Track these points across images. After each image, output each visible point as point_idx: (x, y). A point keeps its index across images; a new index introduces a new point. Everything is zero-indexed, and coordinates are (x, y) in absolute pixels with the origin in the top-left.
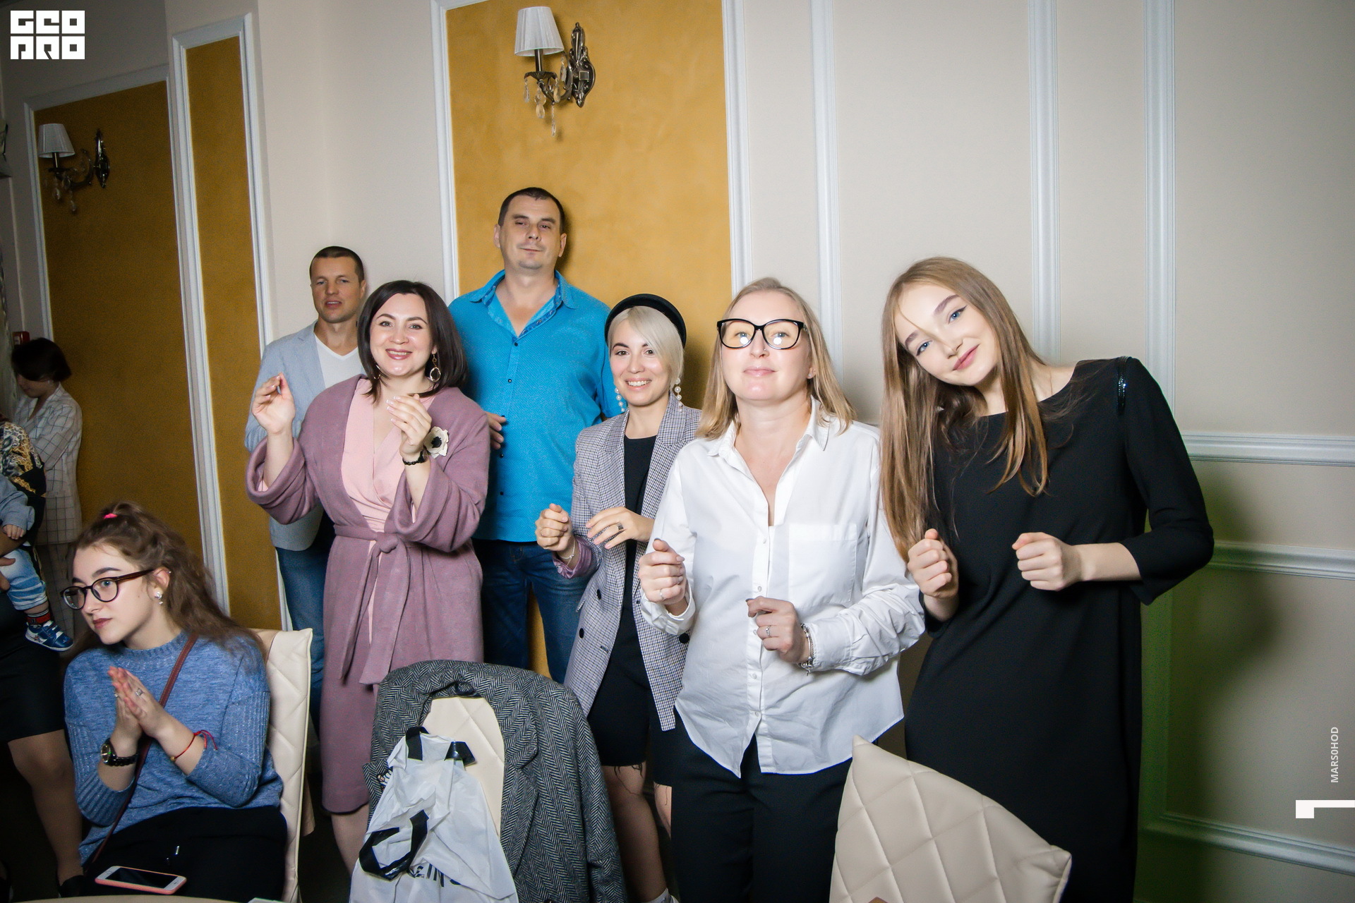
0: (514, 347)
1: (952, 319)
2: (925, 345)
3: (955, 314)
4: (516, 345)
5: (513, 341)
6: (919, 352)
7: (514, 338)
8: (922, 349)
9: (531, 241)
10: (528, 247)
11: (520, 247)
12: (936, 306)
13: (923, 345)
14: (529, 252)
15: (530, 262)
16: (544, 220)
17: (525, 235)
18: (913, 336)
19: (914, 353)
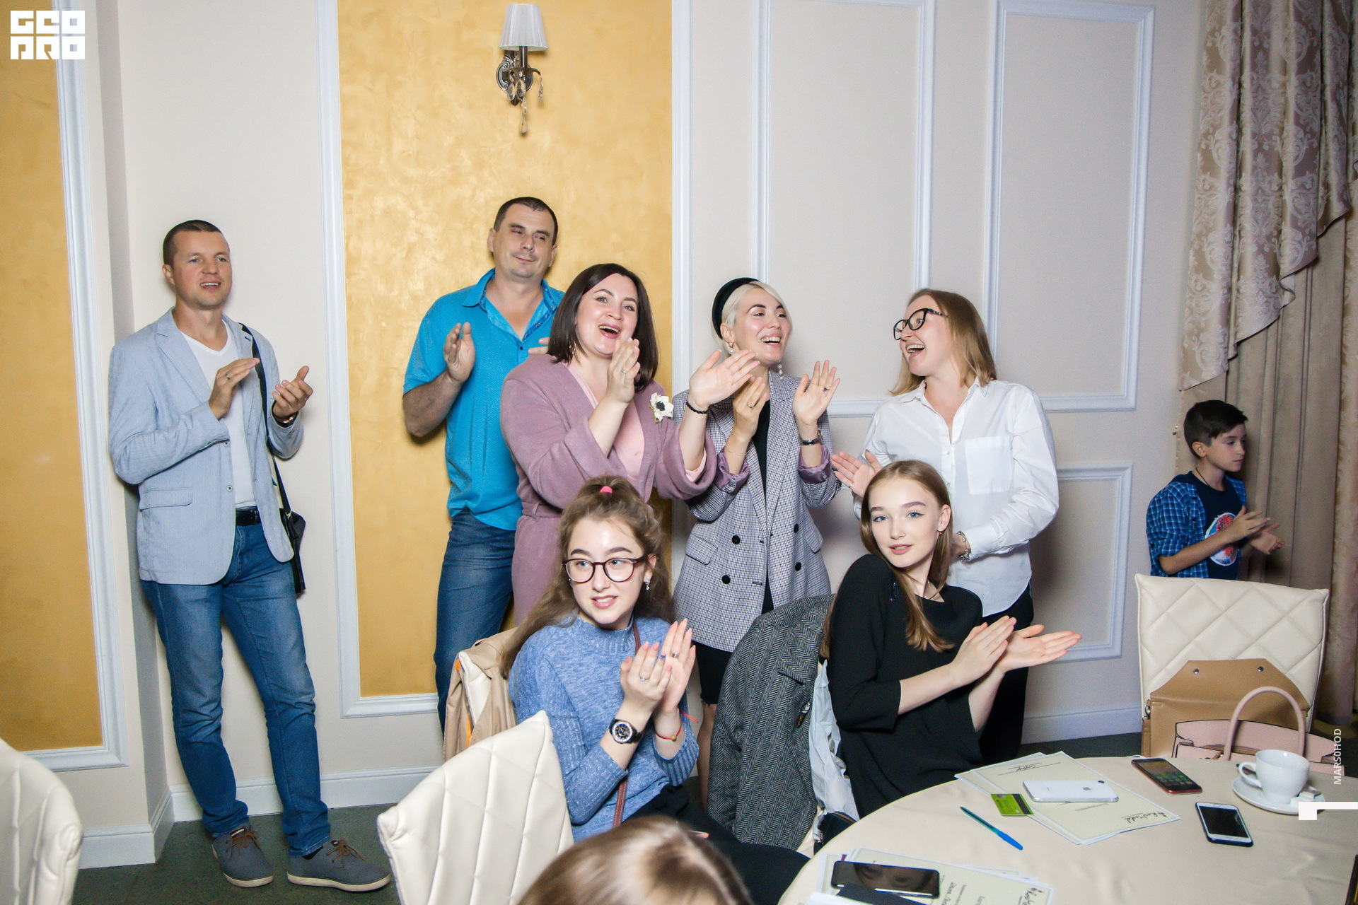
0: (520, 352)
1: (910, 516)
2: (883, 518)
3: (914, 514)
4: (522, 348)
5: (518, 345)
6: (876, 519)
7: (518, 342)
8: (879, 519)
9: (525, 250)
10: (522, 257)
11: (515, 255)
12: (907, 502)
13: (882, 517)
14: (521, 261)
15: (522, 271)
16: (539, 232)
17: (519, 244)
18: (880, 509)
19: (873, 518)
